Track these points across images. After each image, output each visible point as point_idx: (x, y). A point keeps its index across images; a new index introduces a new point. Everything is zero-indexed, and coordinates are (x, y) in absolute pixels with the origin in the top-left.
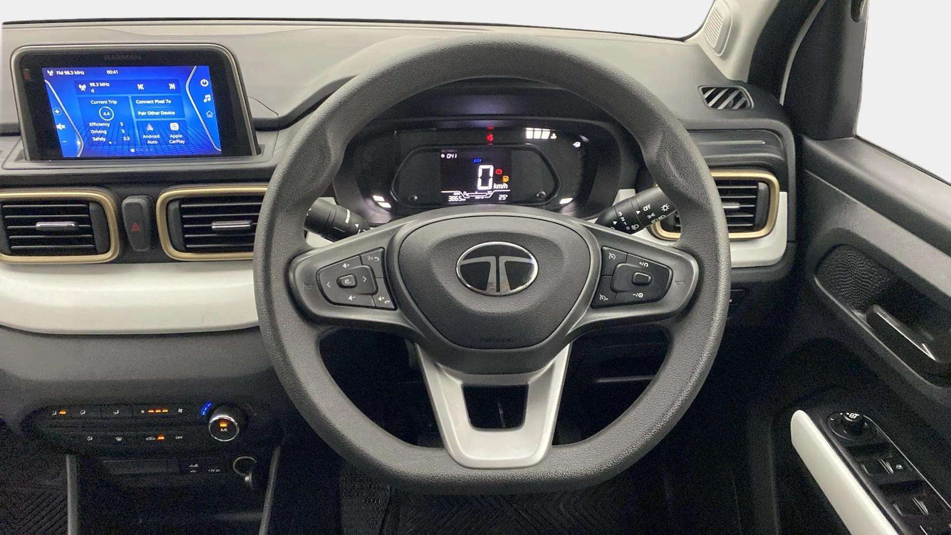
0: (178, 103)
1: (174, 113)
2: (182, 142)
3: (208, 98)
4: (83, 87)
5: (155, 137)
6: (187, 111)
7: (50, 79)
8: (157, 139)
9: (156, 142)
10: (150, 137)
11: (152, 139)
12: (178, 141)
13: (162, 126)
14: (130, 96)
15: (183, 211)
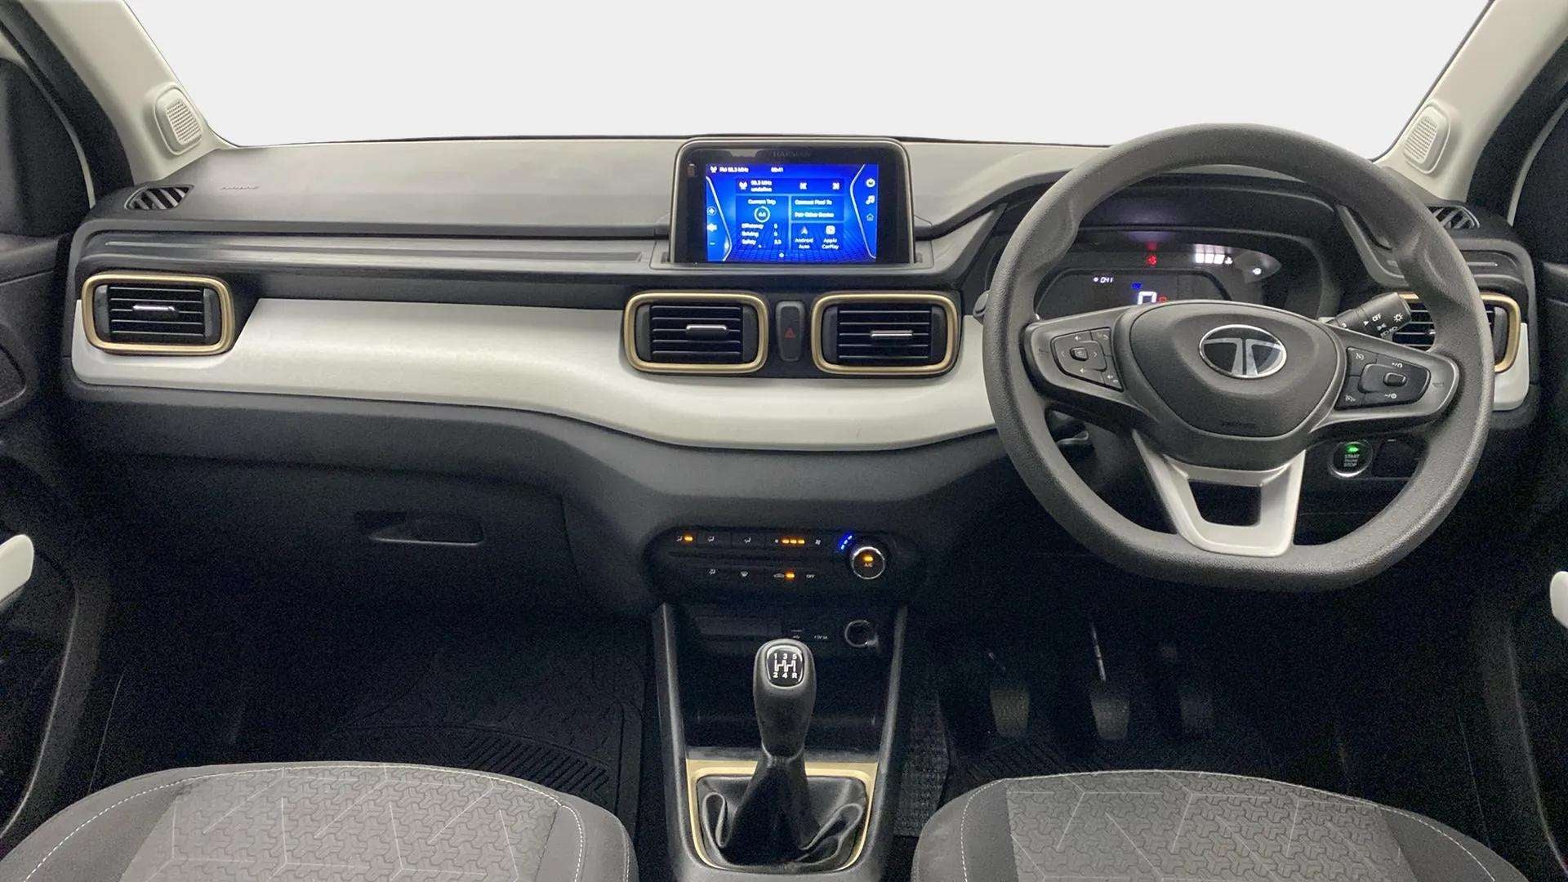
0: (839, 202)
1: (832, 215)
2: (836, 247)
3: (871, 199)
4: (743, 186)
5: (808, 241)
6: (847, 214)
7: (712, 176)
8: (810, 244)
9: (808, 247)
10: (803, 240)
11: (804, 244)
12: (831, 246)
13: (817, 229)
14: (790, 196)
15: (841, 317)
